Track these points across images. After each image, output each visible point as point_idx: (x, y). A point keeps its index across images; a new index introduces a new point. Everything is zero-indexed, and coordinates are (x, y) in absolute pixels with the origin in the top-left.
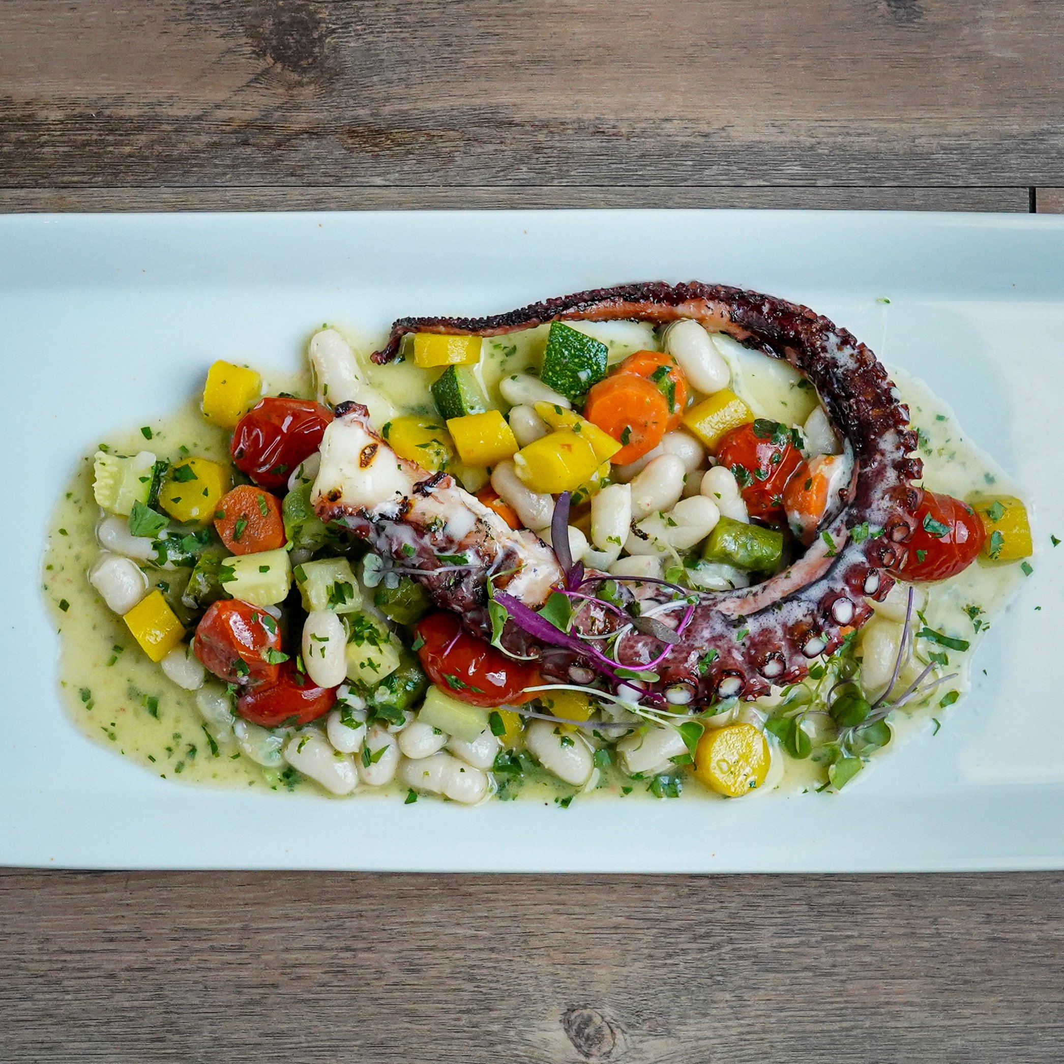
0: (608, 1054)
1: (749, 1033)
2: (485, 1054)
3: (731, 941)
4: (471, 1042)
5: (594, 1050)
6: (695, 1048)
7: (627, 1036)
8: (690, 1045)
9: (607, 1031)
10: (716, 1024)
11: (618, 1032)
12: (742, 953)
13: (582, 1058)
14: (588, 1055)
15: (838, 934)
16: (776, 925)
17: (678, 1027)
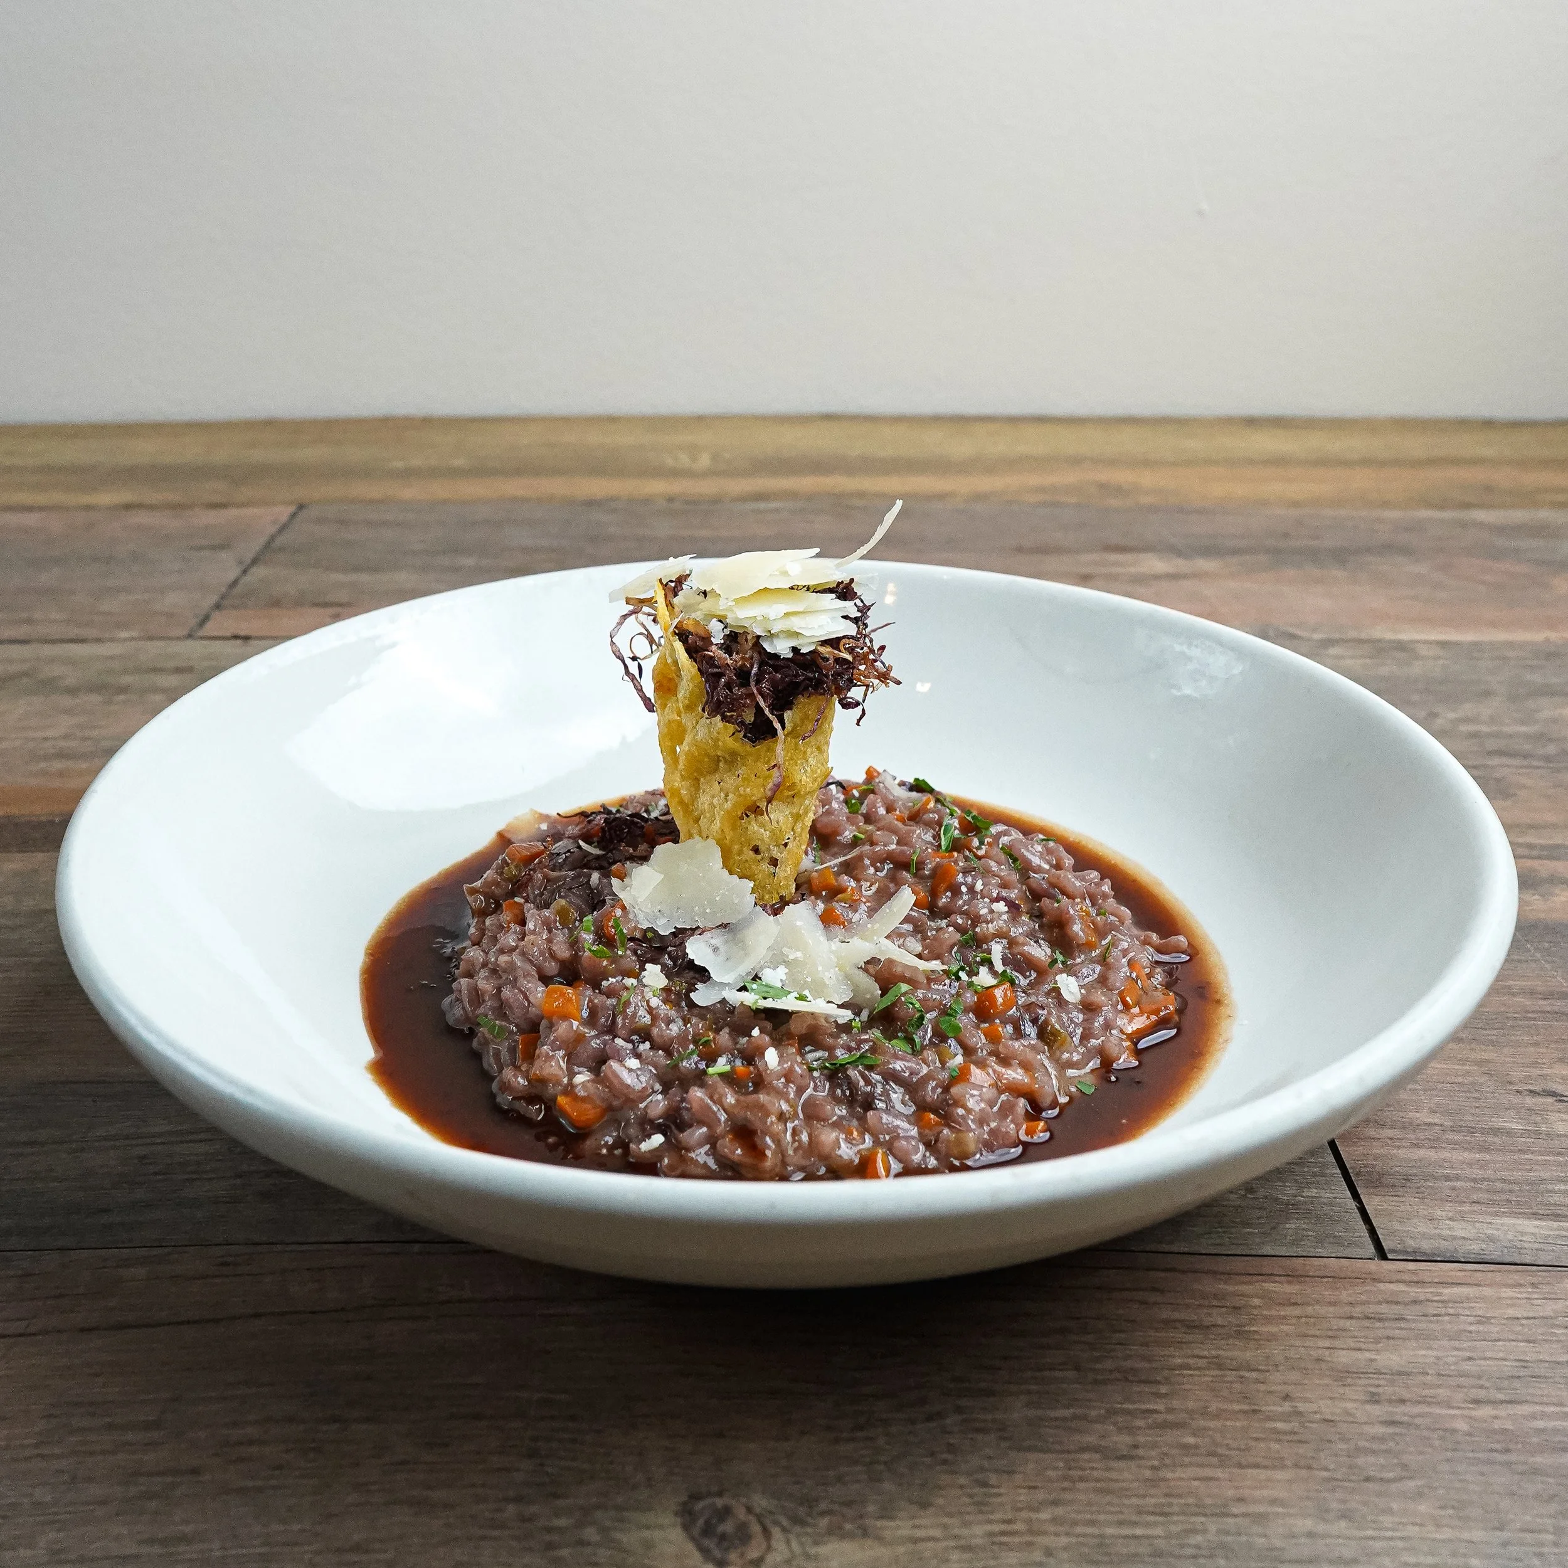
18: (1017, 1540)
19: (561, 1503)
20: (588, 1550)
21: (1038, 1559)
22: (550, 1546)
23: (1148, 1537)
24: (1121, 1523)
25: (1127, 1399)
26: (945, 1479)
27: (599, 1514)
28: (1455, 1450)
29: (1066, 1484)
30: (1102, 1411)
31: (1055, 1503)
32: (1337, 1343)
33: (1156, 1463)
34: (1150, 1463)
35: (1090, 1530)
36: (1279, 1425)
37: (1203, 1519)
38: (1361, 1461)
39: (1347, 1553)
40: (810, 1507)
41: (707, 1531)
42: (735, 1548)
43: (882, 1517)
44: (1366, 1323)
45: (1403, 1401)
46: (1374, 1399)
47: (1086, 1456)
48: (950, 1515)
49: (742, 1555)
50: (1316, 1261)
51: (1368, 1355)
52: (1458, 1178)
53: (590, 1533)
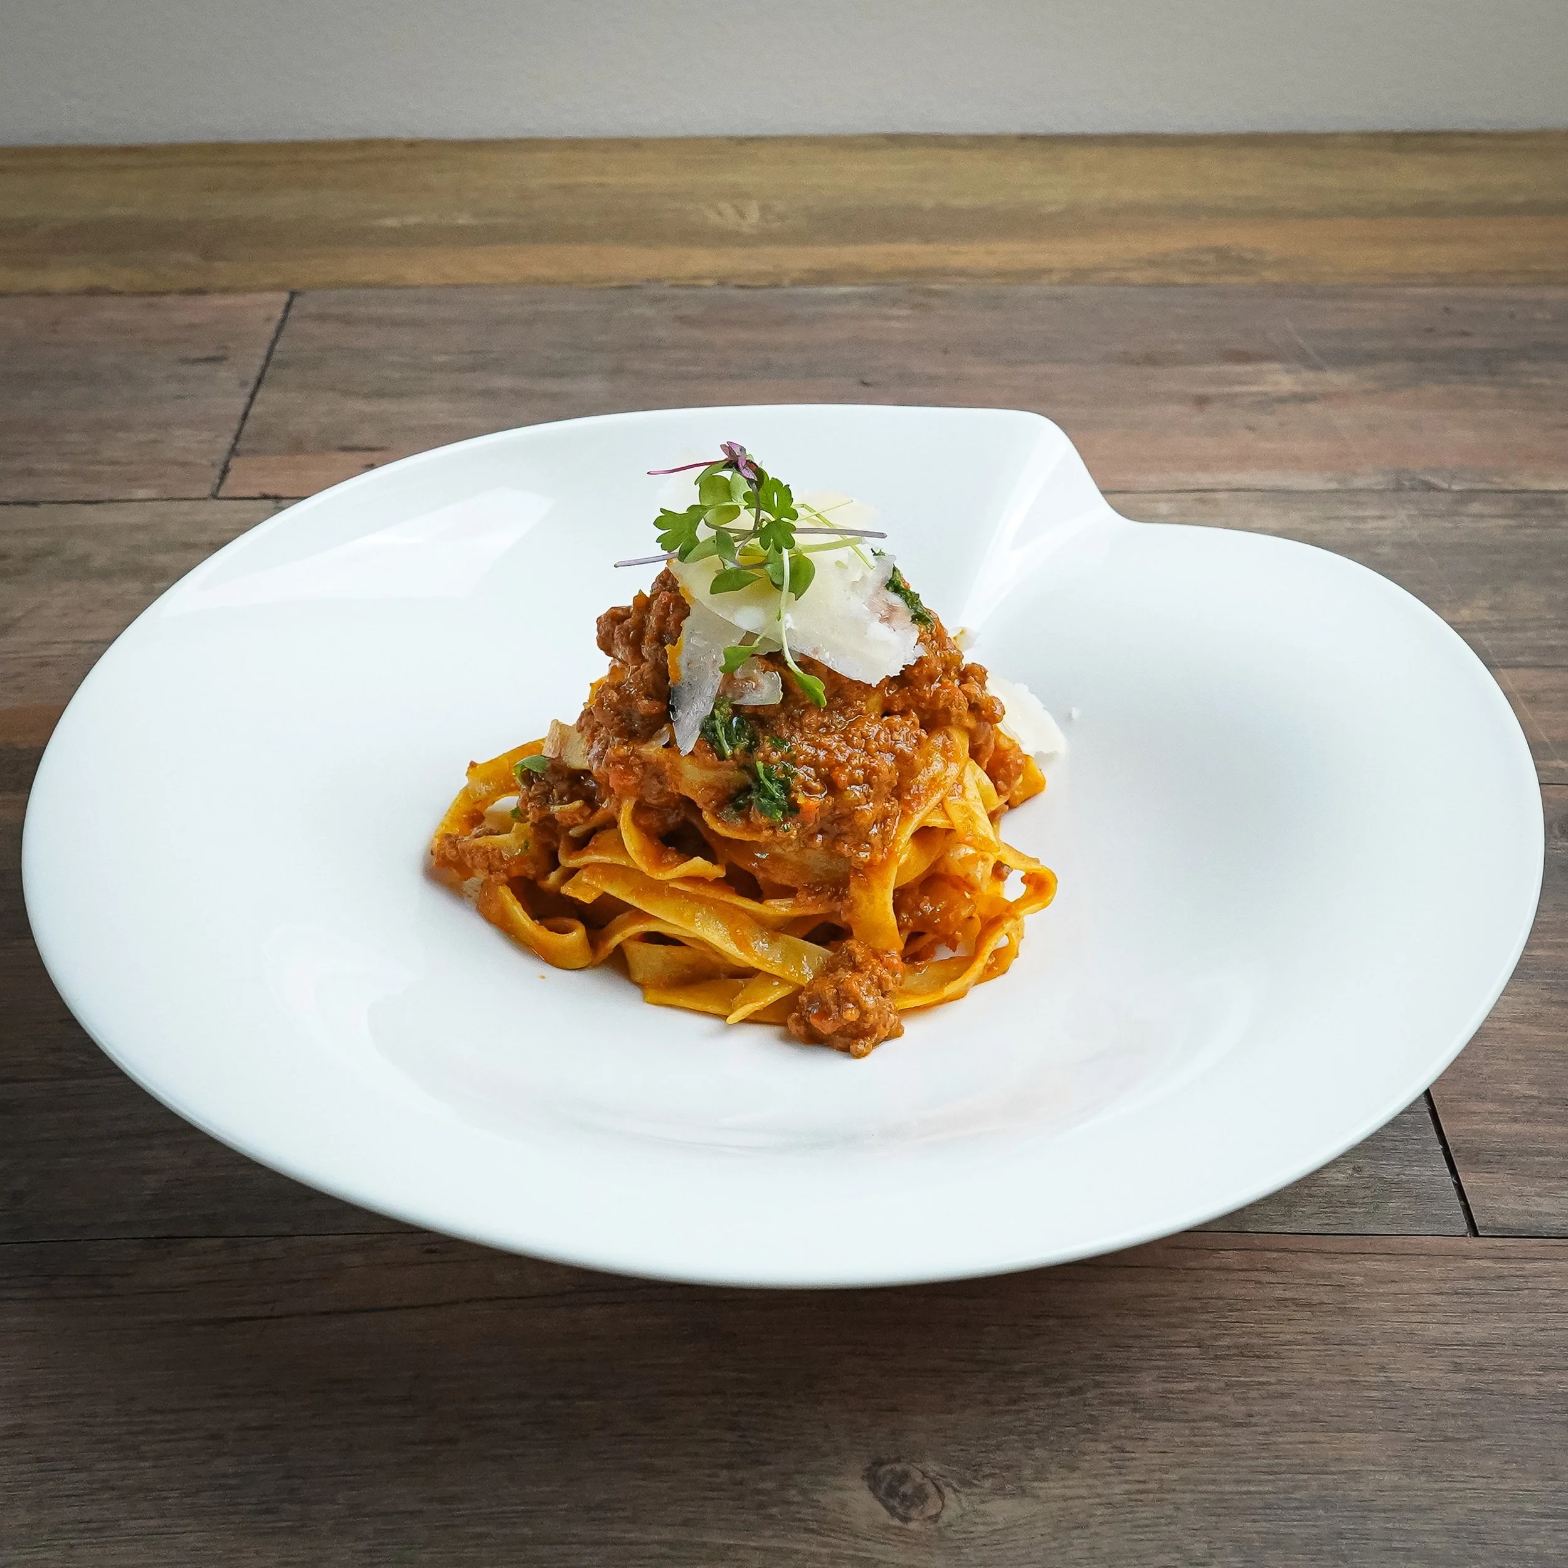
0: (935, 1518)
1: (1141, 1492)
2: (752, 1518)
3: (1098, 1385)
4: (731, 1503)
5: (914, 1513)
6: (1063, 1509)
7: (962, 1496)
8: (1054, 1506)
9: (931, 1489)
10: (1090, 1481)
11: (947, 1491)
12: (1115, 1398)
13: (896, 1522)
14: (906, 1519)
15: (1248, 1379)
16: (1158, 1368)
17: (1035, 1484)
18: (1151, 1496)
19: (765, 1469)
20: (794, 1508)
21: (1169, 1513)
22: (761, 1506)
23: (1260, 1493)
24: (1238, 1482)
25: (1244, 1373)
26: (1090, 1446)
27: (798, 1478)
28: (1523, 1413)
29: (1191, 1449)
30: (1222, 1385)
31: (1183, 1465)
32: (1429, 1318)
33: (1267, 1429)
34: (1262, 1429)
35: (1211, 1488)
36: (1373, 1394)
37: (1306, 1477)
38: (1442, 1424)
39: (1425, 1502)
40: (975, 1471)
41: (891, 1492)
42: (917, 1506)
43: (1036, 1479)
44: (1455, 1298)
45: (1481, 1370)
46: (1457, 1368)
47: (1208, 1424)
48: (1095, 1476)
49: (922, 1512)
50: (1414, 1240)
51: (1455, 1328)
52: (1548, 1153)
53: (792, 1494)
